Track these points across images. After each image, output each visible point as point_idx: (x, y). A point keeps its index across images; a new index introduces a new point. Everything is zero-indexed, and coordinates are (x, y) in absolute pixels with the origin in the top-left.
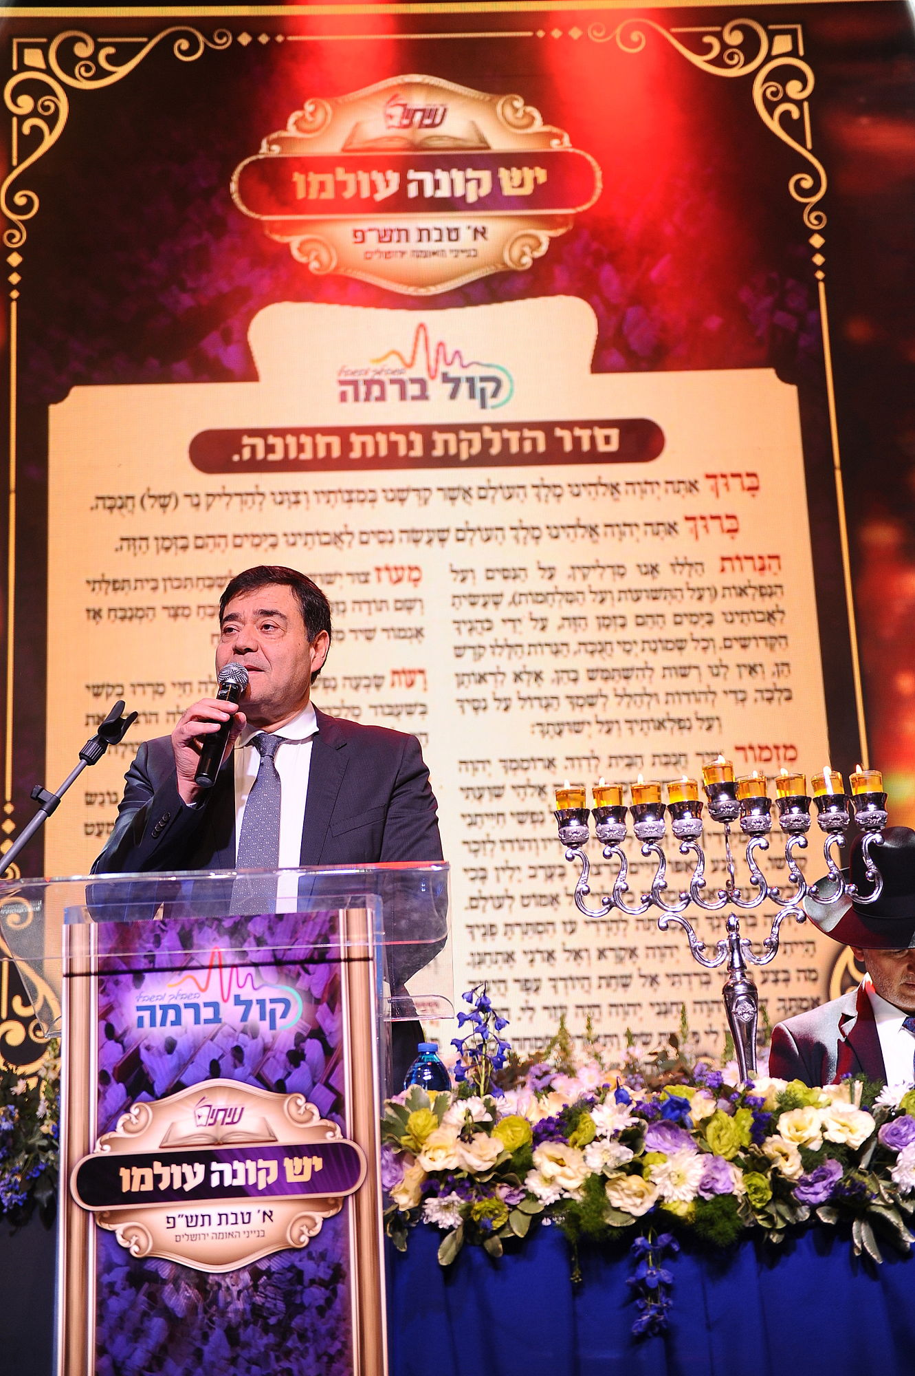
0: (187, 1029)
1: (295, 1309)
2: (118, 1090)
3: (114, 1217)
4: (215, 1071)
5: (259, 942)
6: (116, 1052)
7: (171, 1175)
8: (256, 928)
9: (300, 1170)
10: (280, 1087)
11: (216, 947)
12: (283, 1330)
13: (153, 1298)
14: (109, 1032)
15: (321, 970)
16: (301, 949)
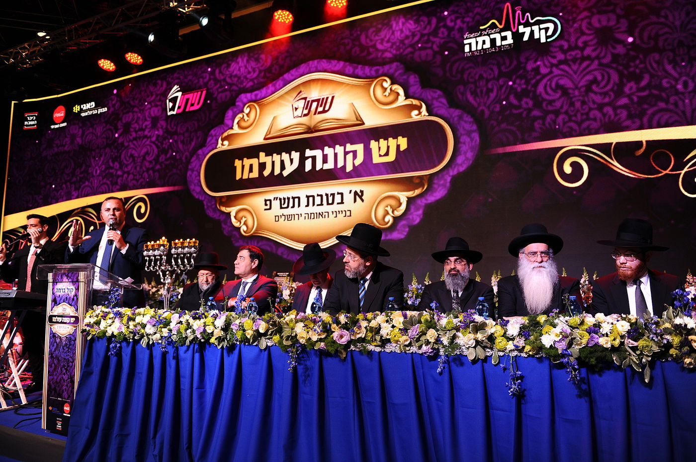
0: (61, 293)
1: (70, 345)
2: (53, 303)
3: (51, 325)
4: (64, 302)
5: (70, 278)
6: (54, 298)
7: (60, 319)
8: (70, 275)
9: (73, 320)
10: (71, 305)
11: (65, 279)
12: (69, 348)
13: (55, 340)
14: (53, 293)
15: (77, 283)
16: (75, 280)
